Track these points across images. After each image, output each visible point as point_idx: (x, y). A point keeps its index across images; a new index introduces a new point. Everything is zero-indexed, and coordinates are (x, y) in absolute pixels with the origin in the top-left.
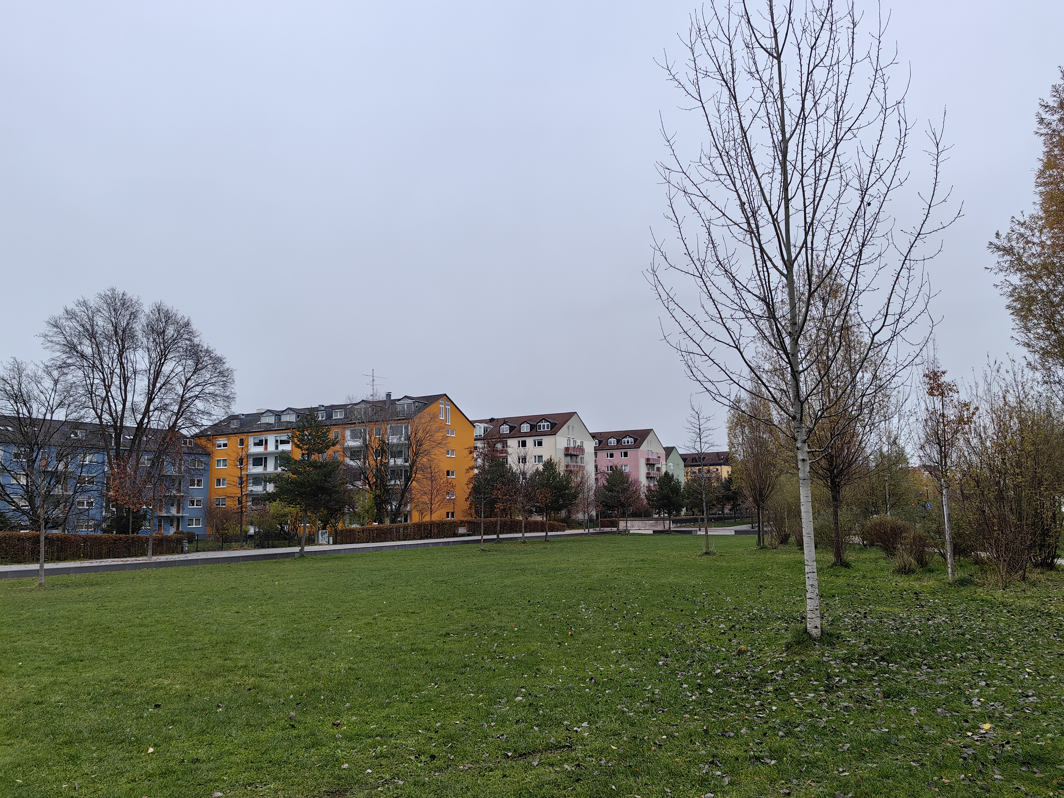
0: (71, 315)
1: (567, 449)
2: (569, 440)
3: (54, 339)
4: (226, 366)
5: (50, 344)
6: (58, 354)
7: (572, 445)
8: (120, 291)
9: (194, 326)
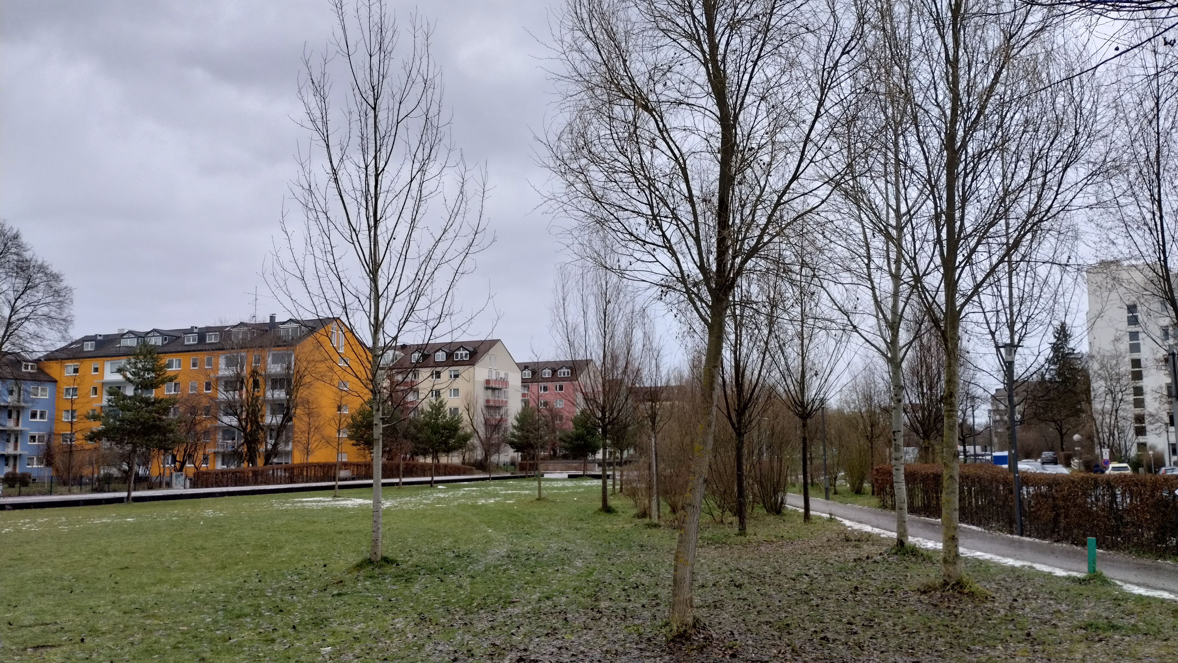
1: (488, 382)
2: (490, 371)
4: (64, 284)
7: (494, 378)
9: (26, 238)
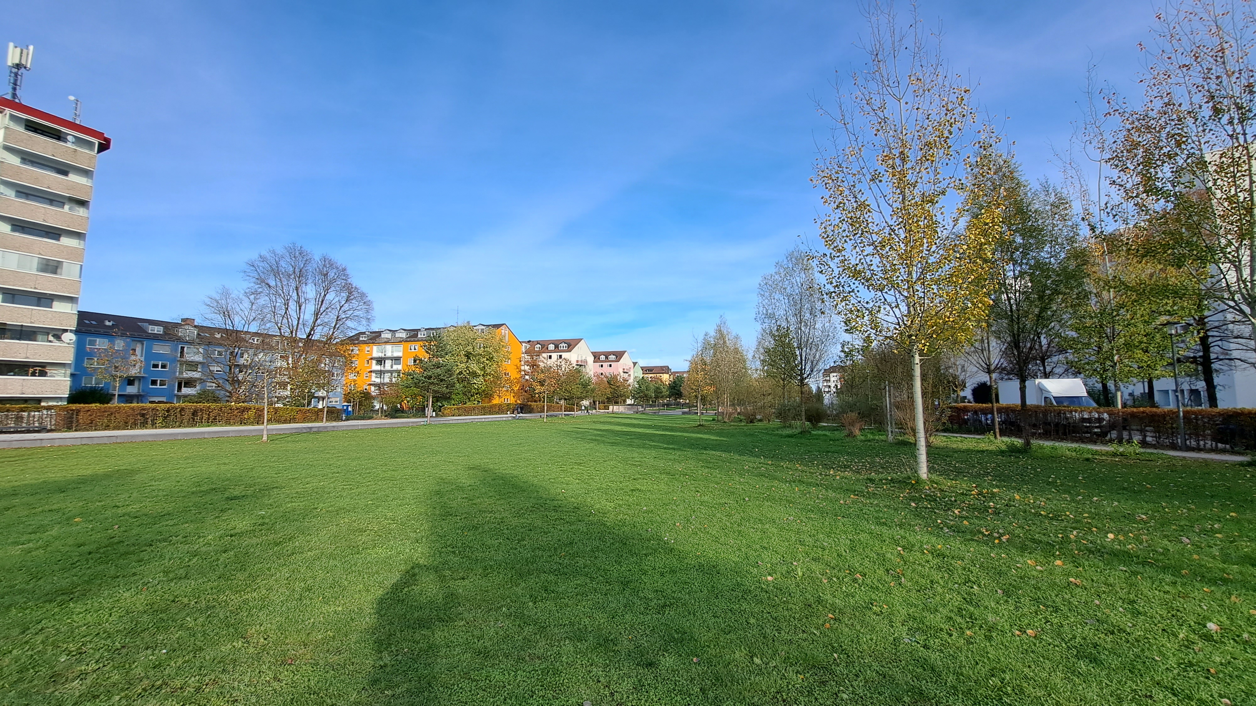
0: (263, 259)
1: (577, 361)
2: (578, 355)
3: (251, 275)
4: (369, 298)
5: (248, 278)
6: (253, 285)
7: (580, 359)
8: (298, 245)
9: (348, 272)
